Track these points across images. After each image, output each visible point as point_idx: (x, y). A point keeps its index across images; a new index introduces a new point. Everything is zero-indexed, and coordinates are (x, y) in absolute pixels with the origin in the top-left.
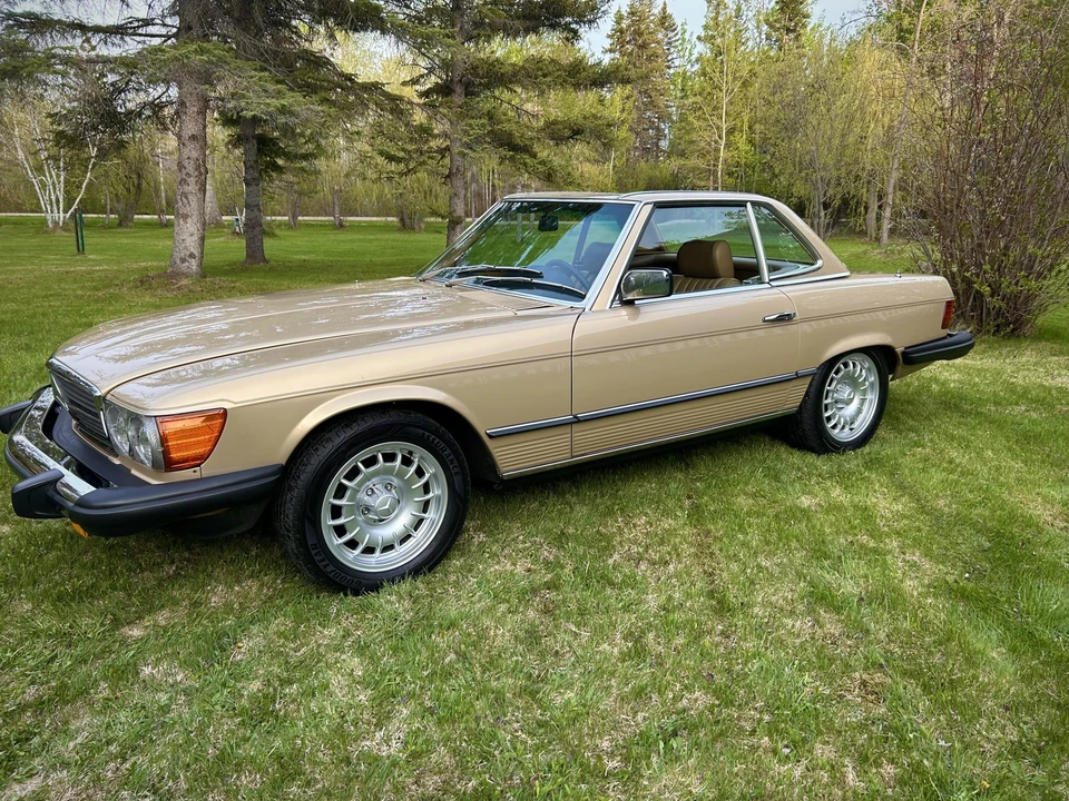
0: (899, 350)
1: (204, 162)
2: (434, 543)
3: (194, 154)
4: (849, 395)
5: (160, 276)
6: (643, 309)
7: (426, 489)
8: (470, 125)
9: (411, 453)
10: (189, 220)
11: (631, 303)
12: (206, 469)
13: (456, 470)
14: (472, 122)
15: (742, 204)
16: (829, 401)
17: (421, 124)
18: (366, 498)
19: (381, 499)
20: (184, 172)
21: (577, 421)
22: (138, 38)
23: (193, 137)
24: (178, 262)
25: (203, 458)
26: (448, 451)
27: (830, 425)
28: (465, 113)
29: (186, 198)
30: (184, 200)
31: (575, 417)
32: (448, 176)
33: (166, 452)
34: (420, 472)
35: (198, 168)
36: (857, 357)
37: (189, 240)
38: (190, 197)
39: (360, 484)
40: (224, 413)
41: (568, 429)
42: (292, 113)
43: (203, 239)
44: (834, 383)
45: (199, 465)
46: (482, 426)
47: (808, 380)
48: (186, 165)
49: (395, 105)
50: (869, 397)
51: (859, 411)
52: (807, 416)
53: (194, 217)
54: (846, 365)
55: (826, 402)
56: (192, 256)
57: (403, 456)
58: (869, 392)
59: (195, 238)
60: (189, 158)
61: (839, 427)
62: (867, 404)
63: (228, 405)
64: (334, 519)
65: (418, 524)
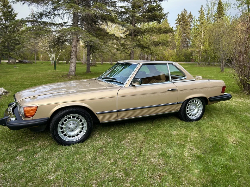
0: (208, 98)
1: (77, 51)
2: (84, 136)
3: (75, 50)
4: (194, 108)
5: (66, 75)
6: (137, 87)
7: (83, 124)
8: (133, 43)
9: (79, 117)
10: (73, 63)
11: (134, 86)
12: (34, 118)
13: (89, 121)
14: (134, 42)
15: (166, 64)
16: (188, 109)
17: (122, 43)
18: (69, 126)
19: (72, 126)
20: (72, 53)
21: (118, 111)
22: (65, 26)
23: (75, 46)
24: (70, 72)
25: (33, 115)
26: (87, 117)
27: (189, 115)
28: (133, 40)
31: (118, 110)
32: (130, 54)
33: (25, 114)
34: (81, 121)
35: (75, 52)
36: (197, 100)
37: (73, 68)
38: (73, 59)
39: (67, 123)
40: (37, 107)
41: (116, 113)
42: (92, 41)
43: (75, 67)
44: (190, 105)
45: (32, 117)
46: (95, 112)
47: (181, 104)
49: (117, 38)
50: (200, 109)
51: (197, 112)
52: (182, 113)
54: (193, 101)
55: (187, 109)
56: (73, 71)
57: (77, 117)
58: (200, 107)
61: (192, 116)
62: (200, 110)
63: (38, 105)
64: (61, 129)
65: (81, 132)
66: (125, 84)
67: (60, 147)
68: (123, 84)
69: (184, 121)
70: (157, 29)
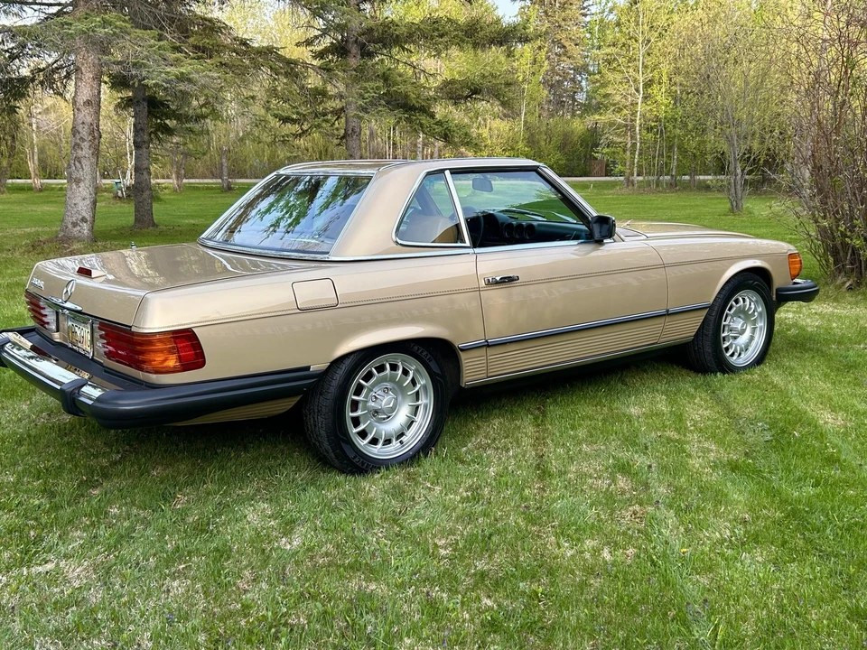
1: (98, 126)
3: (89, 119)
5: (51, 241)
8: (365, 88)
10: (82, 184)
14: (366, 85)
17: (316, 88)
20: (78, 136)
22: (36, 7)
23: (88, 103)
24: (70, 226)
28: (360, 75)
29: (80, 162)
30: (77, 163)
35: (91, 133)
37: (81, 204)
38: (83, 161)
42: (190, 81)
43: (94, 203)
48: (80, 130)
49: (291, 69)
53: (87, 182)
56: (84, 220)
59: (87, 202)
60: (83, 123)
70: (458, 27)
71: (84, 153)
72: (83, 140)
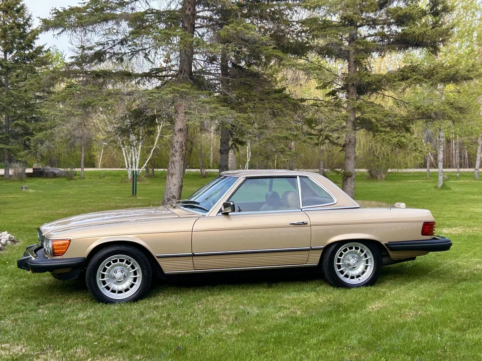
0: (383, 243)
2: (137, 293)
3: (181, 139)
6: (232, 219)
7: (135, 273)
9: (130, 260)
10: (174, 177)
11: (226, 214)
12: (64, 256)
13: (145, 267)
15: (295, 177)
16: (340, 264)
18: (114, 274)
19: (119, 275)
20: (174, 149)
21: (194, 255)
23: (181, 130)
24: (166, 201)
25: (63, 253)
26: (142, 261)
27: (342, 276)
29: (174, 164)
30: (172, 164)
31: (193, 254)
32: (344, 146)
33: (53, 250)
34: (133, 267)
35: (182, 147)
36: (360, 246)
37: (173, 188)
39: (112, 268)
40: (70, 241)
41: (191, 258)
43: (181, 187)
44: (344, 256)
45: (62, 255)
46: (155, 254)
47: (321, 252)
48: (175, 145)
50: (369, 264)
51: (364, 272)
53: (177, 175)
54: (350, 248)
55: (338, 264)
56: (174, 197)
57: (127, 261)
59: (176, 187)
60: (177, 142)
61: (349, 277)
62: (369, 268)
63: (71, 238)
64: (102, 278)
65: (132, 286)
66: (210, 211)
67: (98, 305)
68: (208, 211)
69: (331, 285)
71: (176, 158)
72: (176, 151)
